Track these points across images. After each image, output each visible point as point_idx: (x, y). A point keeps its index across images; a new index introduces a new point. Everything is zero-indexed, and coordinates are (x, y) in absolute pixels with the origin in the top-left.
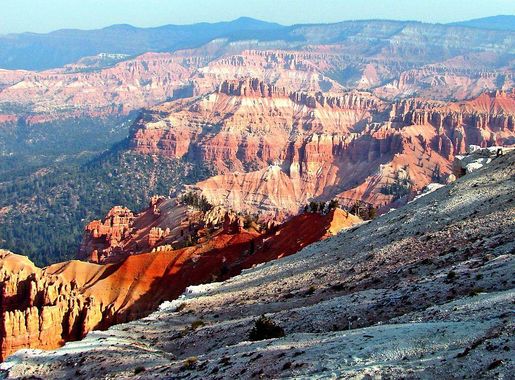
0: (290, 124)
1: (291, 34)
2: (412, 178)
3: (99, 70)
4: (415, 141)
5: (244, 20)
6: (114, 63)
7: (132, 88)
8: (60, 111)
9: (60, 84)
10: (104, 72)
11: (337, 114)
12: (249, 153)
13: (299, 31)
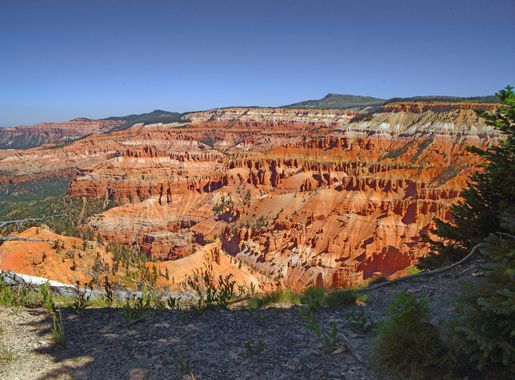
0: (169, 172)
1: (182, 118)
2: (233, 200)
3: (62, 146)
4: (236, 178)
5: (158, 112)
6: (72, 141)
7: (83, 156)
8: (35, 174)
9: (36, 156)
10: (65, 148)
11: (197, 165)
12: (142, 191)
13: (187, 116)
